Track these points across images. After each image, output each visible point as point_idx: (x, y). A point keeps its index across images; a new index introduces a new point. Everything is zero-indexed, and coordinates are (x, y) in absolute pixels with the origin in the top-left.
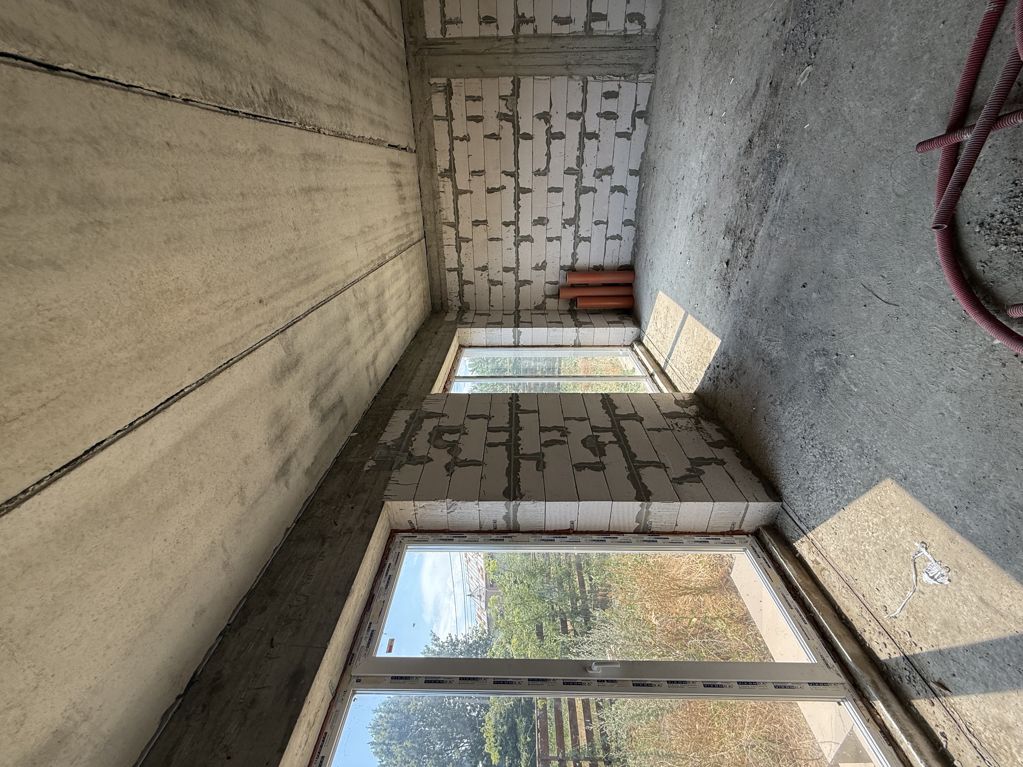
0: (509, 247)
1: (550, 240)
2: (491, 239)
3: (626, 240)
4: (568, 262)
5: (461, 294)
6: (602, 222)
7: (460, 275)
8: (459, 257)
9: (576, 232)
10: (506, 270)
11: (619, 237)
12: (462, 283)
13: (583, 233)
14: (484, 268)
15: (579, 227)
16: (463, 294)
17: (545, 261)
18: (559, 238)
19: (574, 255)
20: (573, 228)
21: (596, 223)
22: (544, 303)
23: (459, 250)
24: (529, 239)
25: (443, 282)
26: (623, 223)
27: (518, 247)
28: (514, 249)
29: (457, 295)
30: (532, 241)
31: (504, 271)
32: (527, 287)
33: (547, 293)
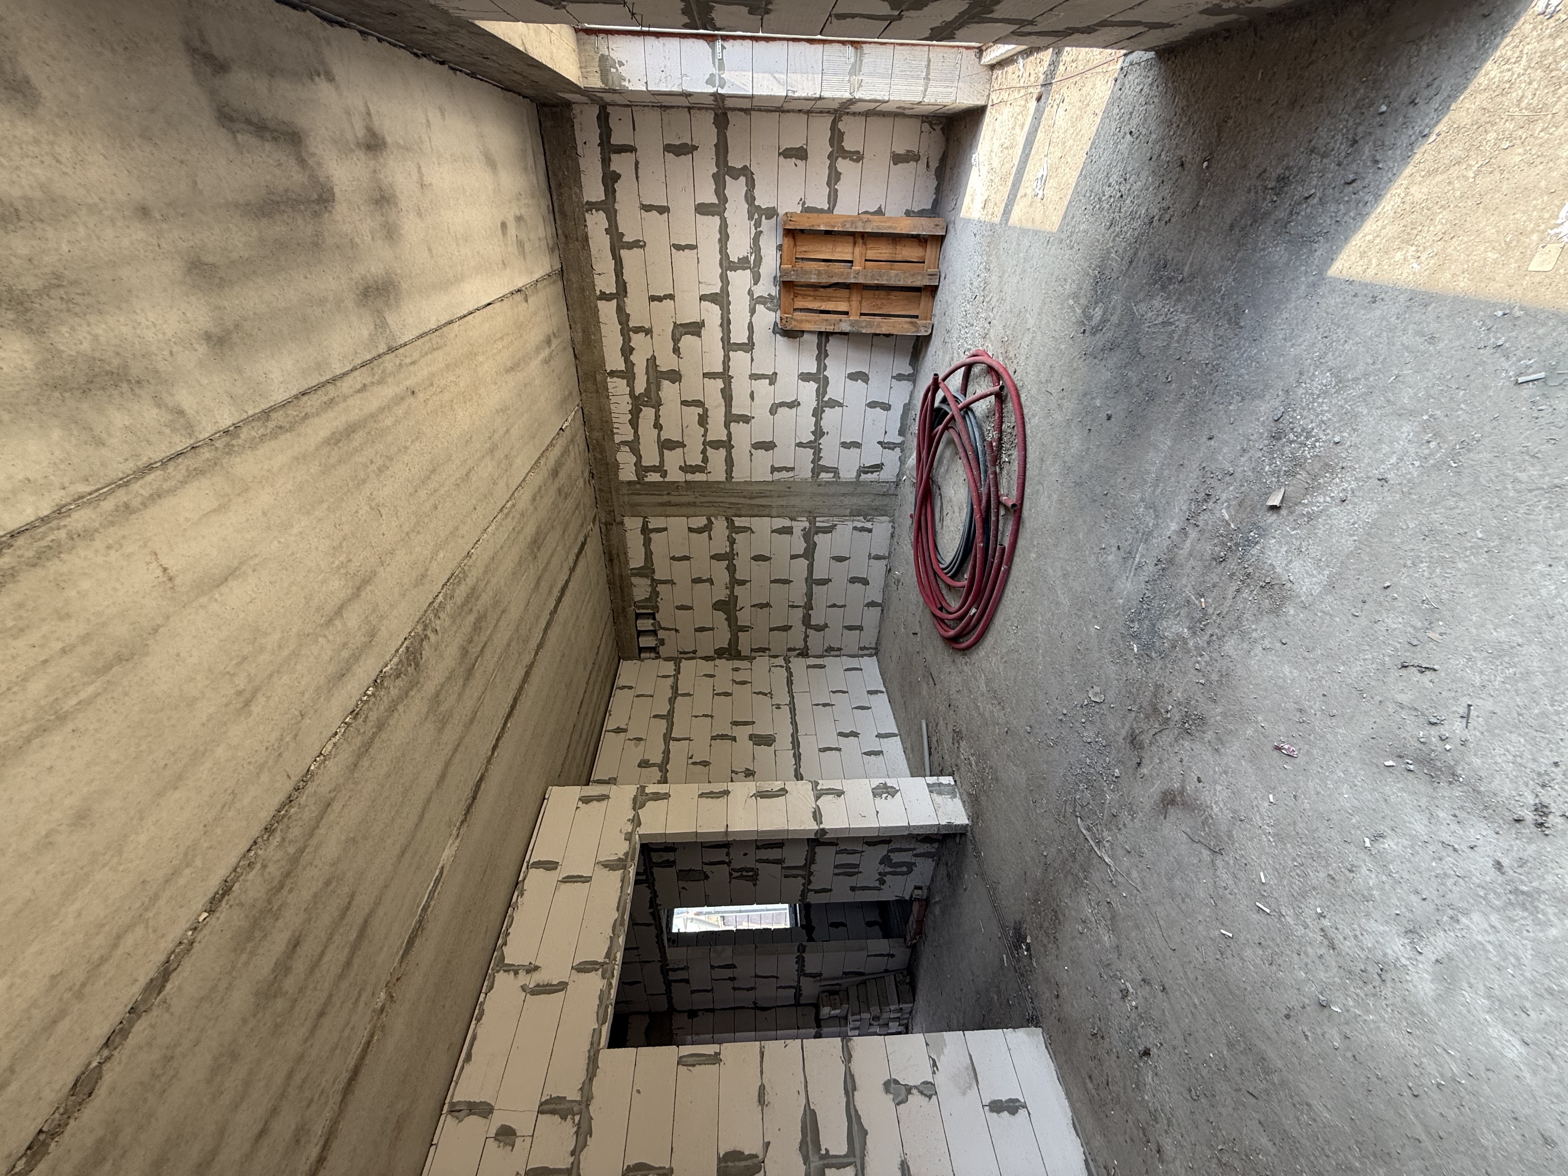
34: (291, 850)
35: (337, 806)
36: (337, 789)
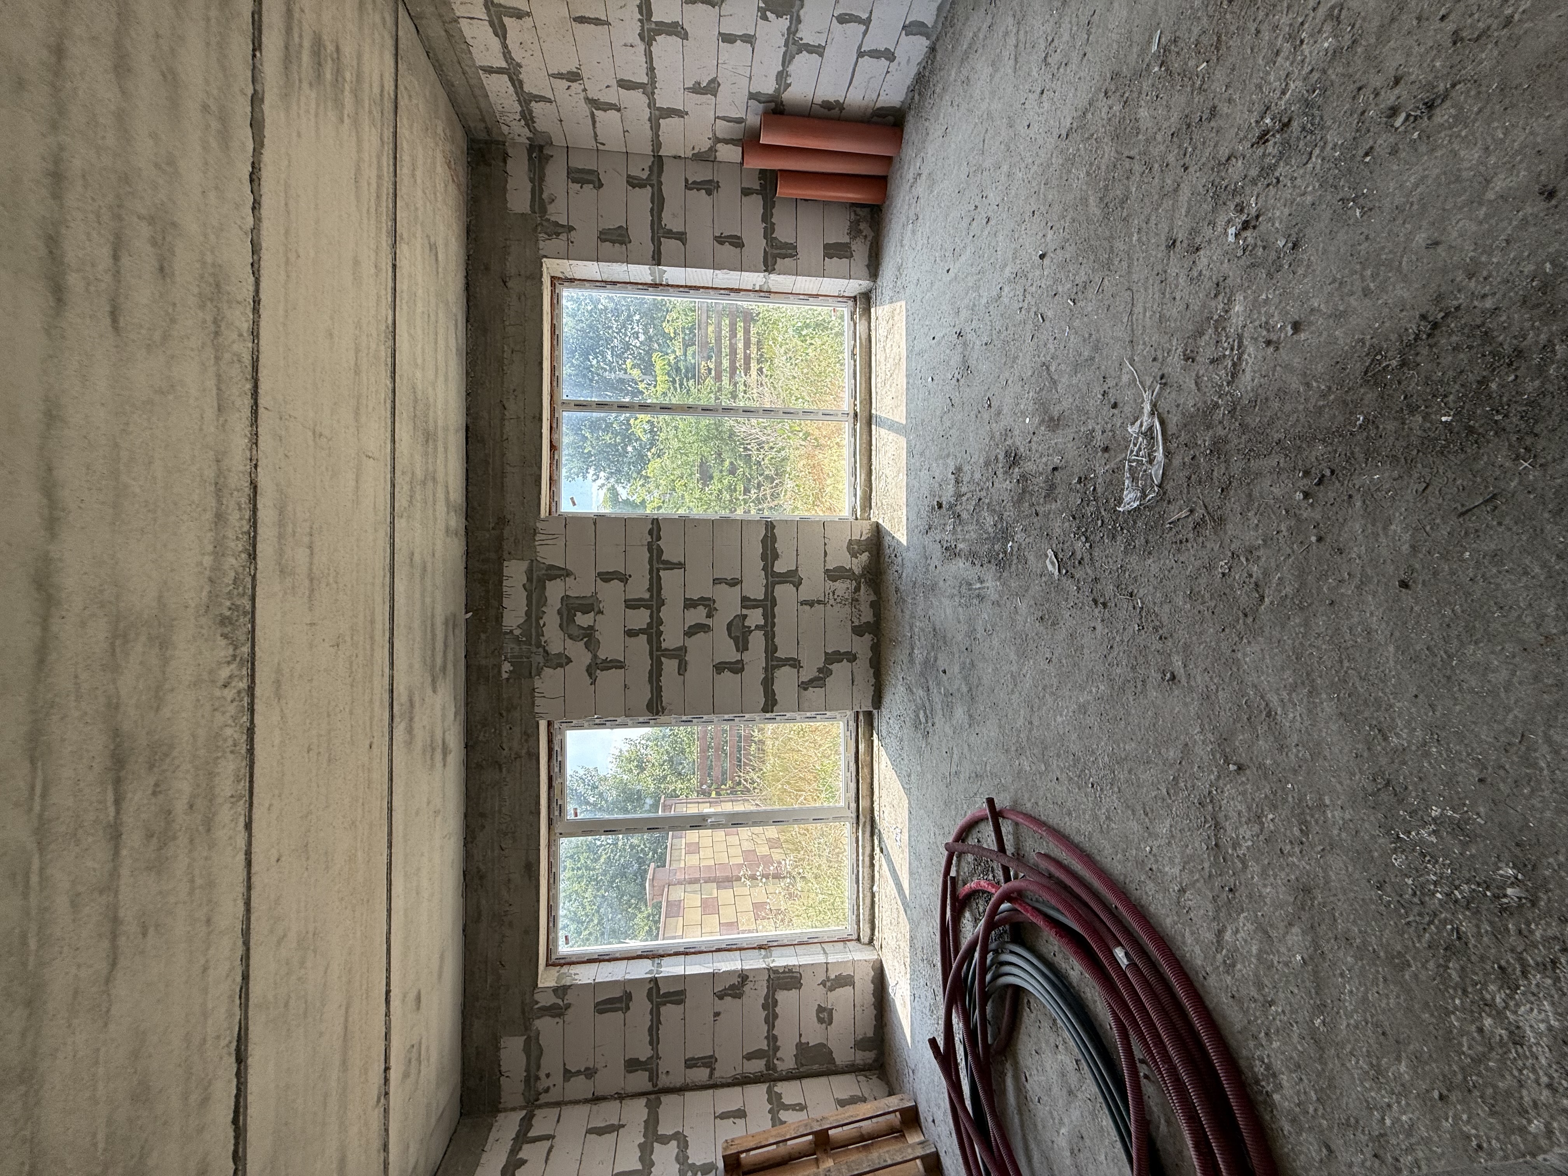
0: (630, 41)
1: (728, 39)
2: (581, 20)
3: (904, 63)
4: (768, 87)
5: (528, 118)
6: (859, 21)
7: (517, 83)
8: (505, 46)
9: (792, 32)
10: (625, 85)
11: (889, 55)
12: (526, 99)
13: (807, 35)
14: (574, 77)
15: (799, 21)
16: (532, 118)
17: (713, 80)
18: (749, 39)
19: (782, 77)
20: (784, 23)
21: (843, 19)
22: (712, 150)
23: (501, 32)
24: (676, 30)
25: (478, 93)
26: (904, 27)
27: (650, 45)
28: (641, 47)
29: (518, 117)
30: (685, 36)
31: (619, 86)
32: (674, 121)
33: (720, 135)
34: (227, 356)
35: (210, 413)
36: (223, 427)
